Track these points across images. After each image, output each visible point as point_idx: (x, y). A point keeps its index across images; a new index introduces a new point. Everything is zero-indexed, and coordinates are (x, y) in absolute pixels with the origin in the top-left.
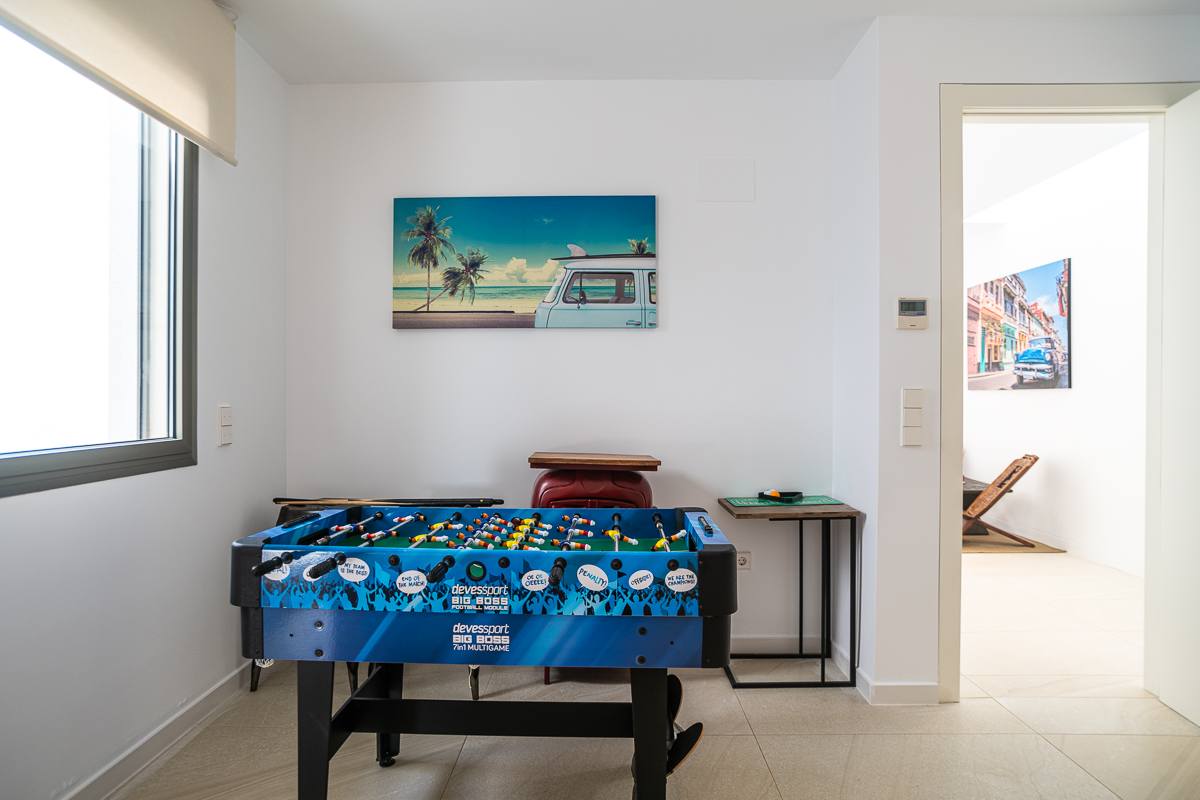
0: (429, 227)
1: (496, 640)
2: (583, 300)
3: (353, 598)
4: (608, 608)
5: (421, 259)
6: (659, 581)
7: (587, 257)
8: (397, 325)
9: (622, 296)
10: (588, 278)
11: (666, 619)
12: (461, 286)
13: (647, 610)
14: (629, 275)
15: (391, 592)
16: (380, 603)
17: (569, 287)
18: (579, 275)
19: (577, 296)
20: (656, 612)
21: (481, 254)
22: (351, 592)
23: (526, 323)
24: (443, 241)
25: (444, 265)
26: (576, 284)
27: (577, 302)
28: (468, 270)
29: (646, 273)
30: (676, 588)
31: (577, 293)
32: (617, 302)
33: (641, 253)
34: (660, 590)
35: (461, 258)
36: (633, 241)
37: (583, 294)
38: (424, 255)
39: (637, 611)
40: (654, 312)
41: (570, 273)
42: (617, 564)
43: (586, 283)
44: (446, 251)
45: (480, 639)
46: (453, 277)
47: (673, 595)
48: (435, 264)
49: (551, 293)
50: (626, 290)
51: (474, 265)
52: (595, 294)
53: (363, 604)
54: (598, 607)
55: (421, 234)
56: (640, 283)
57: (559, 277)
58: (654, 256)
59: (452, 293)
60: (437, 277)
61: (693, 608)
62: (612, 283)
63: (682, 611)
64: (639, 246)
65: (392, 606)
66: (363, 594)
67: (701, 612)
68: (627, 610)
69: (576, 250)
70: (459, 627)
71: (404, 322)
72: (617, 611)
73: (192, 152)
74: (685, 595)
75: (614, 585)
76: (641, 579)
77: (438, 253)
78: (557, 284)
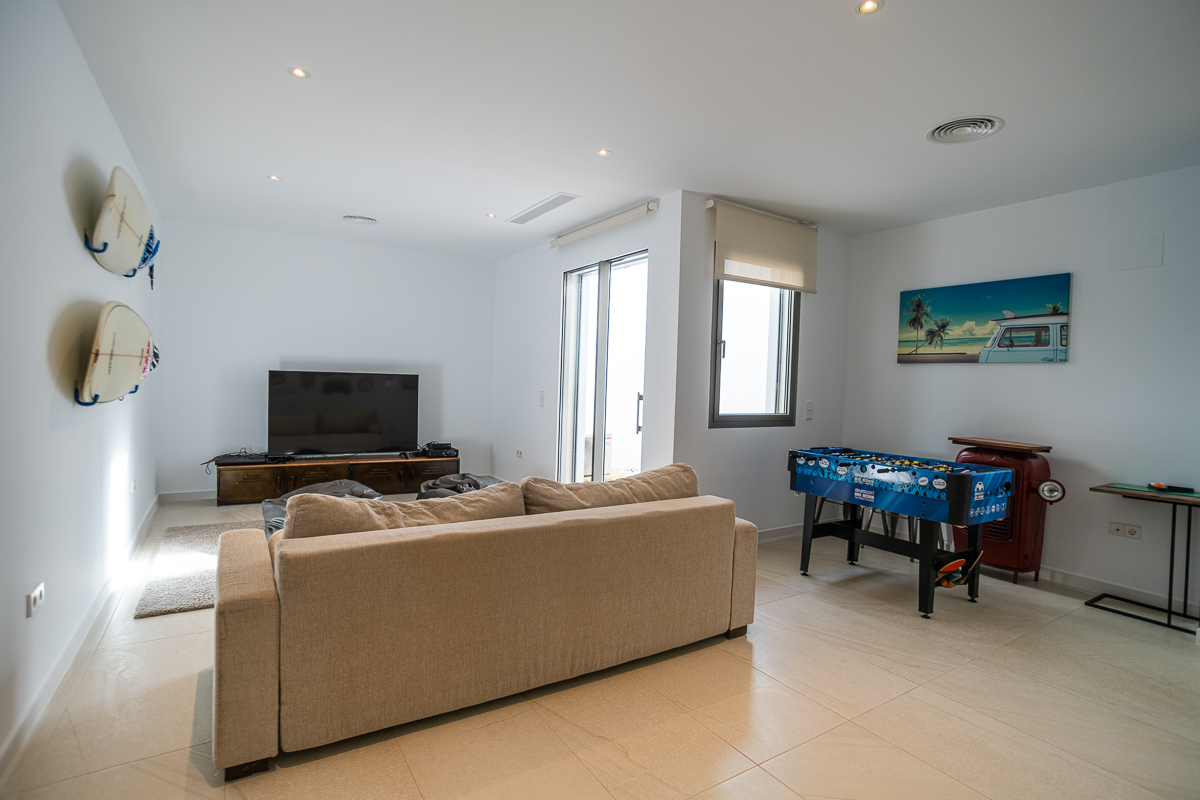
0: (919, 306)
1: (870, 497)
2: (1012, 345)
3: (823, 473)
4: (910, 490)
5: (914, 325)
6: (930, 483)
7: (1016, 318)
8: (899, 361)
9: (1039, 342)
10: (1016, 331)
11: (933, 499)
12: (936, 339)
13: (925, 494)
14: (1046, 328)
15: (835, 473)
16: (831, 476)
17: (1003, 337)
18: (1010, 329)
19: (1007, 343)
20: (928, 496)
21: (948, 320)
22: (822, 470)
23: (974, 359)
24: (926, 314)
25: (926, 328)
26: (1008, 335)
27: (1007, 346)
28: (940, 329)
29: (1059, 326)
30: (937, 487)
31: (1008, 341)
32: (1036, 346)
33: (1056, 312)
34: (931, 486)
35: (936, 323)
36: (1050, 306)
37: (1011, 341)
38: (915, 322)
39: (921, 494)
40: (1066, 352)
41: (1003, 329)
42: (914, 474)
43: (1014, 335)
44: (928, 319)
45: (864, 496)
46: (931, 334)
47: (936, 489)
48: (922, 327)
49: (990, 342)
50: (1043, 338)
51: (943, 327)
52: (1020, 341)
53: (826, 476)
54: (906, 490)
55: (914, 310)
56: (1054, 334)
57: (996, 332)
58: (1067, 314)
59: (930, 343)
60: (922, 334)
61: (944, 496)
62: (1033, 334)
63: (939, 497)
64: (1054, 308)
65: (835, 478)
66: (826, 472)
67: (947, 498)
68: (917, 493)
69: (1008, 314)
70: (857, 490)
71: (903, 360)
72: (913, 492)
73: (798, 295)
74: (941, 490)
75: (913, 482)
76: (924, 481)
77: (923, 321)
78: (994, 336)
